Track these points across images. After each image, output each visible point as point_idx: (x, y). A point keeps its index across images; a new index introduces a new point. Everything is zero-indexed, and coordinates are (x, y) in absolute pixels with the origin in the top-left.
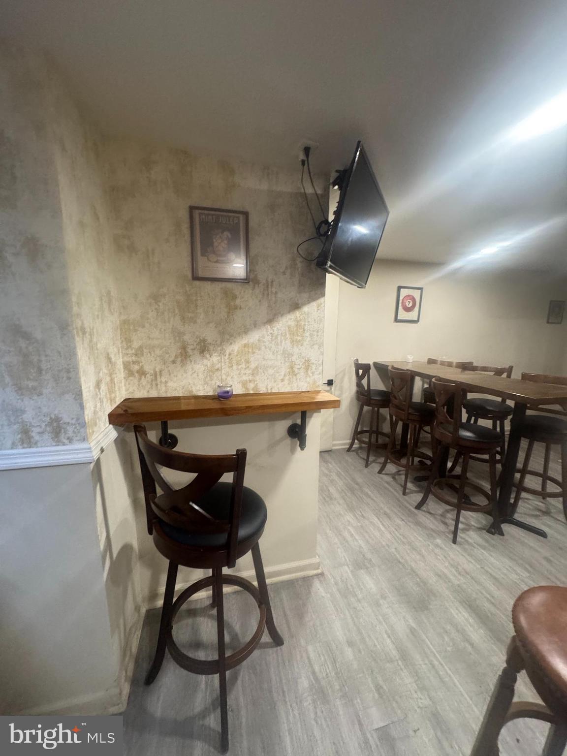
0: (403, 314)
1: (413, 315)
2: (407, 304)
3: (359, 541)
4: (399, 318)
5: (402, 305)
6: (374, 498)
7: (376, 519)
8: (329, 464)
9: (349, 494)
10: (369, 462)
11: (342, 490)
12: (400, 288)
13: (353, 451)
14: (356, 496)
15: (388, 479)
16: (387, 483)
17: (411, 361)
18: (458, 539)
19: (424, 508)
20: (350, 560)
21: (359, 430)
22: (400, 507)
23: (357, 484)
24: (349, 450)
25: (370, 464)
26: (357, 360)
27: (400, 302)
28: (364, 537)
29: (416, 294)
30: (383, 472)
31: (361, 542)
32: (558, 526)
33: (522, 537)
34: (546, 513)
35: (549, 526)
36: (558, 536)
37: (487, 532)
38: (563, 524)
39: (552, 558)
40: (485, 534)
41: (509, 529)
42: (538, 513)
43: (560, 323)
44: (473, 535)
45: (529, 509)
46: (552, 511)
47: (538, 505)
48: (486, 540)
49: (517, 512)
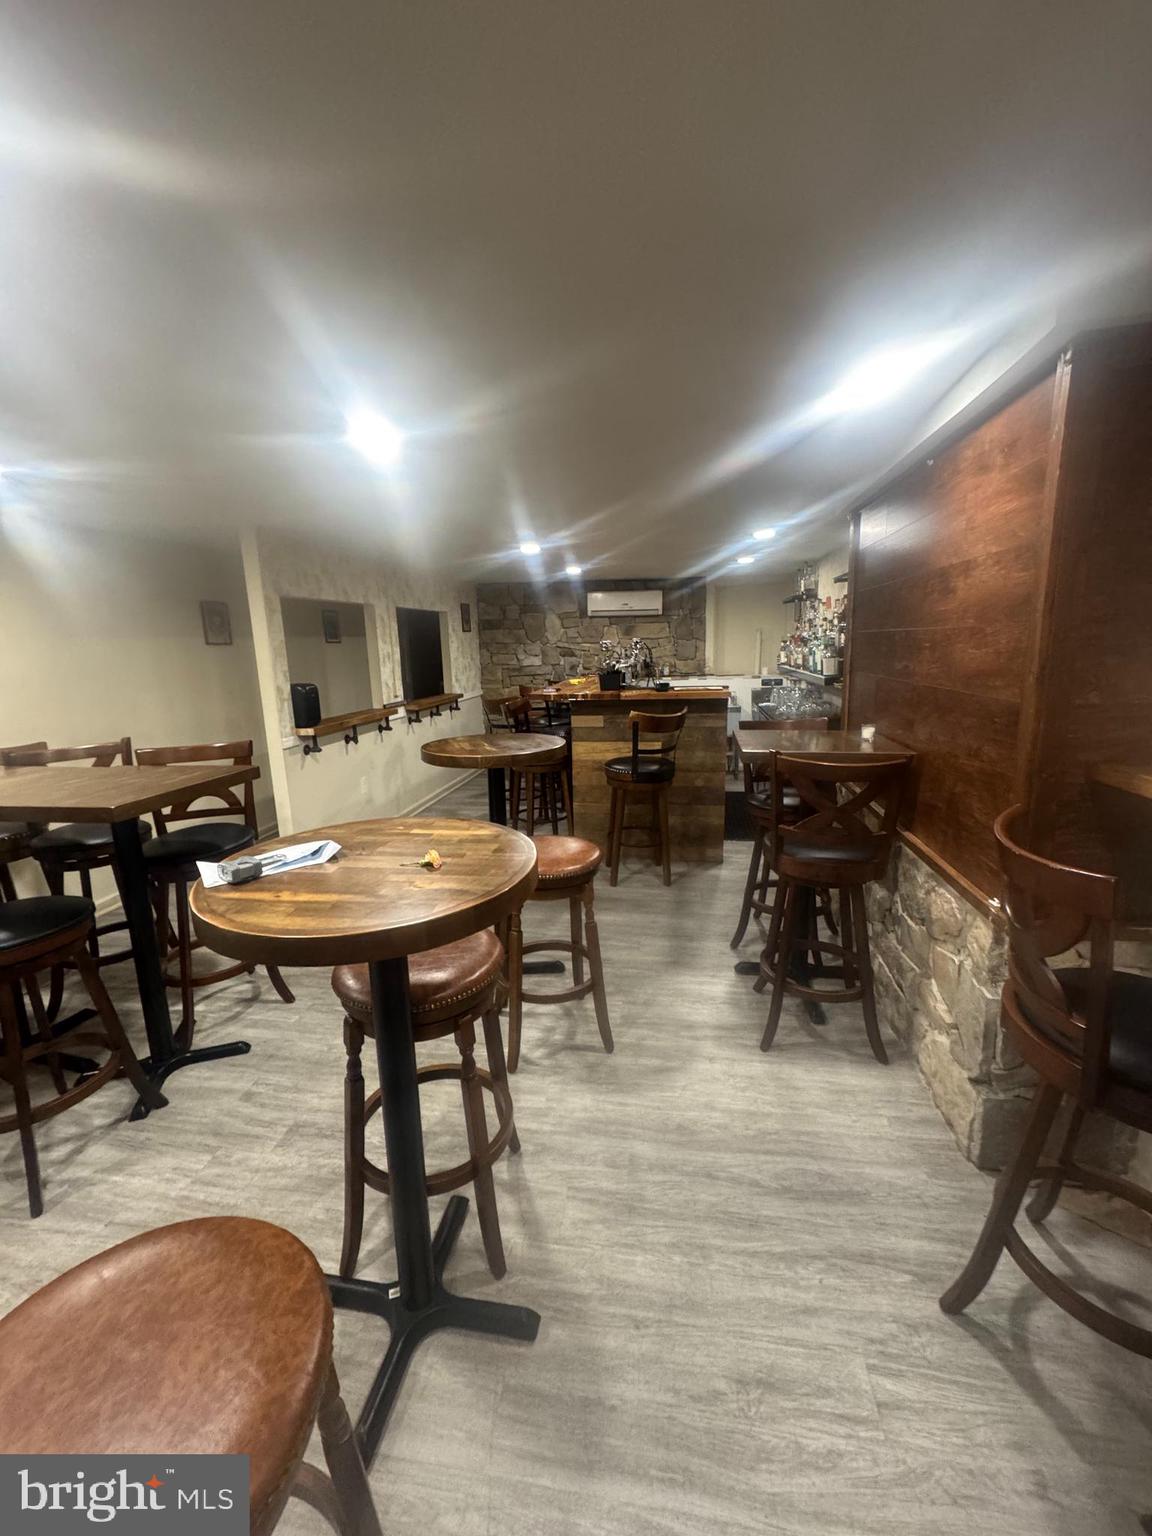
18: (48, 1195)
32: (270, 1013)
33: (206, 1079)
34: (254, 999)
35: (255, 1024)
36: (267, 1034)
37: (130, 1121)
38: (278, 1005)
39: (254, 1089)
40: (128, 1130)
41: (181, 1082)
42: (238, 1009)
43: (231, 643)
44: (97, 1152)
45: (225, 1009)
46: (263, 990)
47: (240, 992)
48: (122, 1144)
49: (199, 1031)
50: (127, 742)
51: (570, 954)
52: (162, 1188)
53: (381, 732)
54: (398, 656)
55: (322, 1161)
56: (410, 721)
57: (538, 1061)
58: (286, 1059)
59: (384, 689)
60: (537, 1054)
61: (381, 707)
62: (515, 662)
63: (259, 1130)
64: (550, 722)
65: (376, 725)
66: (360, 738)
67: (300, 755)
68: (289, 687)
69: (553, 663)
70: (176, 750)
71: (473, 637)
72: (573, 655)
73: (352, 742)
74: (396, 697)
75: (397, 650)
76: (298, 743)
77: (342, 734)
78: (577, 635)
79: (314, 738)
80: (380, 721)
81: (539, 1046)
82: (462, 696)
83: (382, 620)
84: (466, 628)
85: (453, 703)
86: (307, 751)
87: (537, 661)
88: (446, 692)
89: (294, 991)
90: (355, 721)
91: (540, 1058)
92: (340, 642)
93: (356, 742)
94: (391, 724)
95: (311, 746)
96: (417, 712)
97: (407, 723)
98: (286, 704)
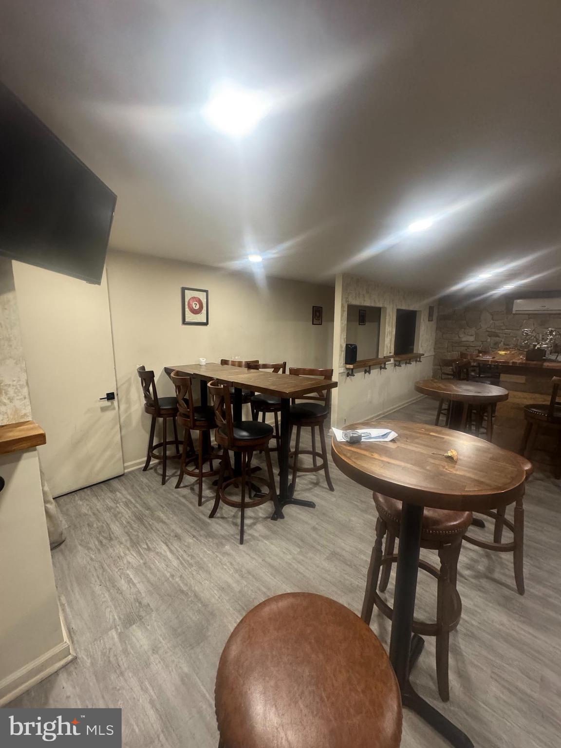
0: (190, 317)
1: (201, 318)
2: (194, 306)
3: (138, 585)
4: (187, 320)
5: (189, 307)
6: (167, 521)
7: (164, 547)
8: (117, 493)
9: (135, 526)
10: (167, 478)
11: (128, 523)
12: (183, 290)
13: (151, 468)
14: (144, 525)
15: (186, 491)
16: (184, 497)
17: (204, 364)
18: (246, 537)
19: (218, 514)
20: (120, 618)
21: (154, 444)
22: (193, 521)
23: (148, 508)
24: (145, 469)
25: (168, 480)
26: (143, 368)
27: (186, 303)
28: (146, 576)
29: (202, 296)
30: (182, 485)
31: (140, 587)
32: (323, 493)
33: (298, 513)
34: (316, 484)
35: (317, 496)
36: (323, 503)
37: (271, 519)
38: (327, 490)
39: (317, 526)
40: (270, 522)
41: (289, 510)
42: (311, 486)
43: (321, 324)
44: (259, 527)
45: (305, 484)
46: (320, 481)
47: (312, 479)
48: (269, 529)
49: (296, 491)
50: (285, 364)
51: (494, 520)
52: (281, 555)
53: (381, 369)
54: (394, 333)
55: (346, 576)
56: (395, 365)
57: (467, 577)
58: (330, 517)
59: (385, 349)
60: (467, 573)
61: (383, 357)
62: (457, 338)
63: (319, 548)
64: (479, 375)
65: (379, 366)
66: (371, 371)
67: (345, 376)
68: (345, 345)
69: (483, 340)
70: (304, 370)
71: (433, 324)
72: (498, 336)
73: (367, 373)
74: (390, 353)
75: (394, 330)
76: (345, 371)
77: (363, 369)
78: (502, 324)
79: (352, 369)
80: (381, 364)
81: (468, 569)
82: (423, 355)
83: (389, 315)
84: (430, 320)
85: (418, 358)
86: (348, 375)
87: (472, 339)
88: (414, 352)
89: (334, 486)
90: (370, 363)
91: (468, 576)
92: (365, 325)
93: (370, 373)
94: (387, 366)
95: (350, 373)
96: (400, 361)
97: (393, 367)
98: (343, 353)
